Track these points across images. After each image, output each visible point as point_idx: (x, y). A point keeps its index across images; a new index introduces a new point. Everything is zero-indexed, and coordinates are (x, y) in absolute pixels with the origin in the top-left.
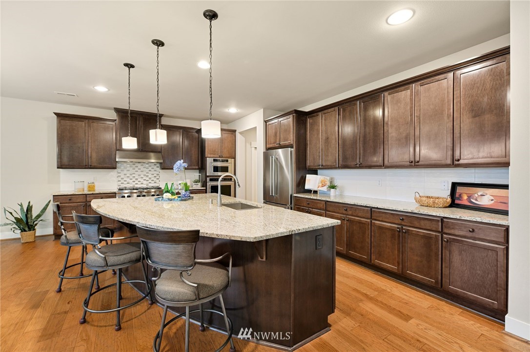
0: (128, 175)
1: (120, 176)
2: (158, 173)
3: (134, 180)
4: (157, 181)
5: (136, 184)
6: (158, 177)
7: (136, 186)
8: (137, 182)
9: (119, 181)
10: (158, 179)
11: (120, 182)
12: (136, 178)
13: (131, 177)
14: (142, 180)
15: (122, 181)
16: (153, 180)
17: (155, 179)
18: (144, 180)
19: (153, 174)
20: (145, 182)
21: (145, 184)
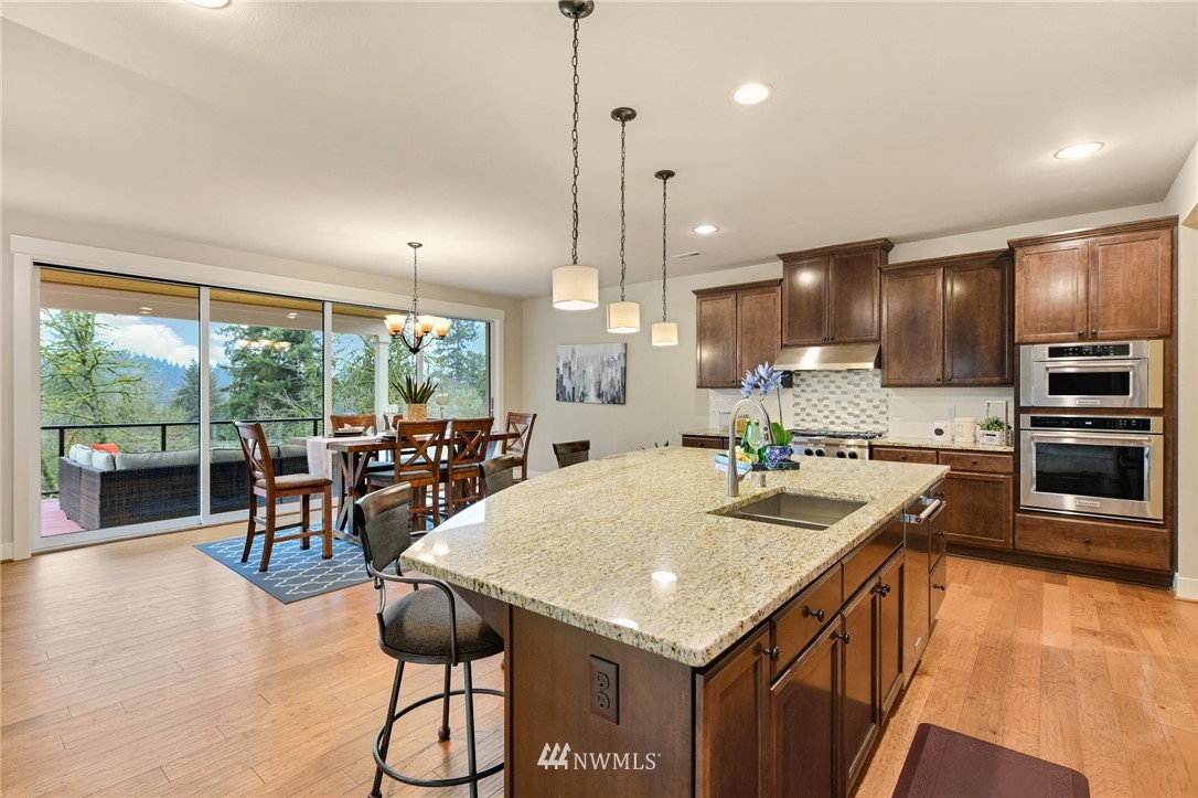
0: (814, 402)
1: (799, 404)
3: (826, 413)
4: (882, 419)
5: (832, 423)
6: (883, 408)
7: (833, 428)
8: (832, 419)
9: (796, 414)
10: (884, 413)
11: (798, 418)
12: (830, 408)
13: (821, 407)
14: (844, 415)
15: (803, 416)
16: (870, 416)
17: (875, 413)
18: (849, 414)
19: (870, 401)
20: (851, 420)
21: (850, 425)
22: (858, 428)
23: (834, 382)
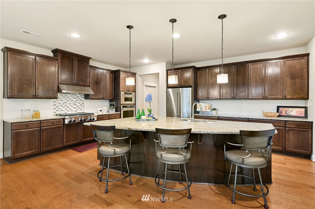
0: (62, 104)
1: (56, 105)
2: (83, 102)
3: (66, 108)
4: (83, 108)
5: (68, 111)
6: (83, 105)
7: (68, 112)
8: (68, 109)
9: (55, 109)
10: (83, 107)
11: (55, 110)
12: (67, 106)
13: (64, 106)
14: (72, 108)
15: (57, 109)
16: (79, 108)
17: (81, 107)
18: (74, 108)
19: (79, 103)
20: (74, 109)
21: (74, 111)
22: (76, 112)
23: (69, 97)
